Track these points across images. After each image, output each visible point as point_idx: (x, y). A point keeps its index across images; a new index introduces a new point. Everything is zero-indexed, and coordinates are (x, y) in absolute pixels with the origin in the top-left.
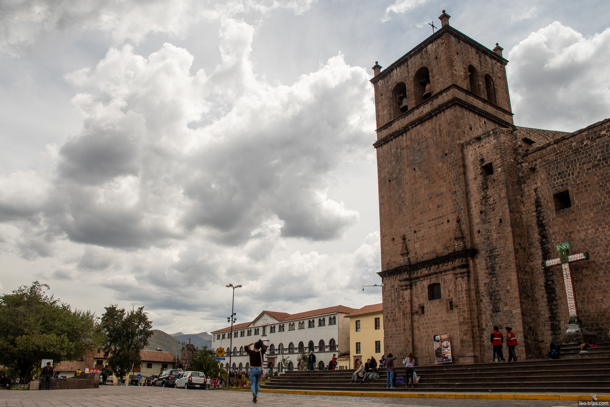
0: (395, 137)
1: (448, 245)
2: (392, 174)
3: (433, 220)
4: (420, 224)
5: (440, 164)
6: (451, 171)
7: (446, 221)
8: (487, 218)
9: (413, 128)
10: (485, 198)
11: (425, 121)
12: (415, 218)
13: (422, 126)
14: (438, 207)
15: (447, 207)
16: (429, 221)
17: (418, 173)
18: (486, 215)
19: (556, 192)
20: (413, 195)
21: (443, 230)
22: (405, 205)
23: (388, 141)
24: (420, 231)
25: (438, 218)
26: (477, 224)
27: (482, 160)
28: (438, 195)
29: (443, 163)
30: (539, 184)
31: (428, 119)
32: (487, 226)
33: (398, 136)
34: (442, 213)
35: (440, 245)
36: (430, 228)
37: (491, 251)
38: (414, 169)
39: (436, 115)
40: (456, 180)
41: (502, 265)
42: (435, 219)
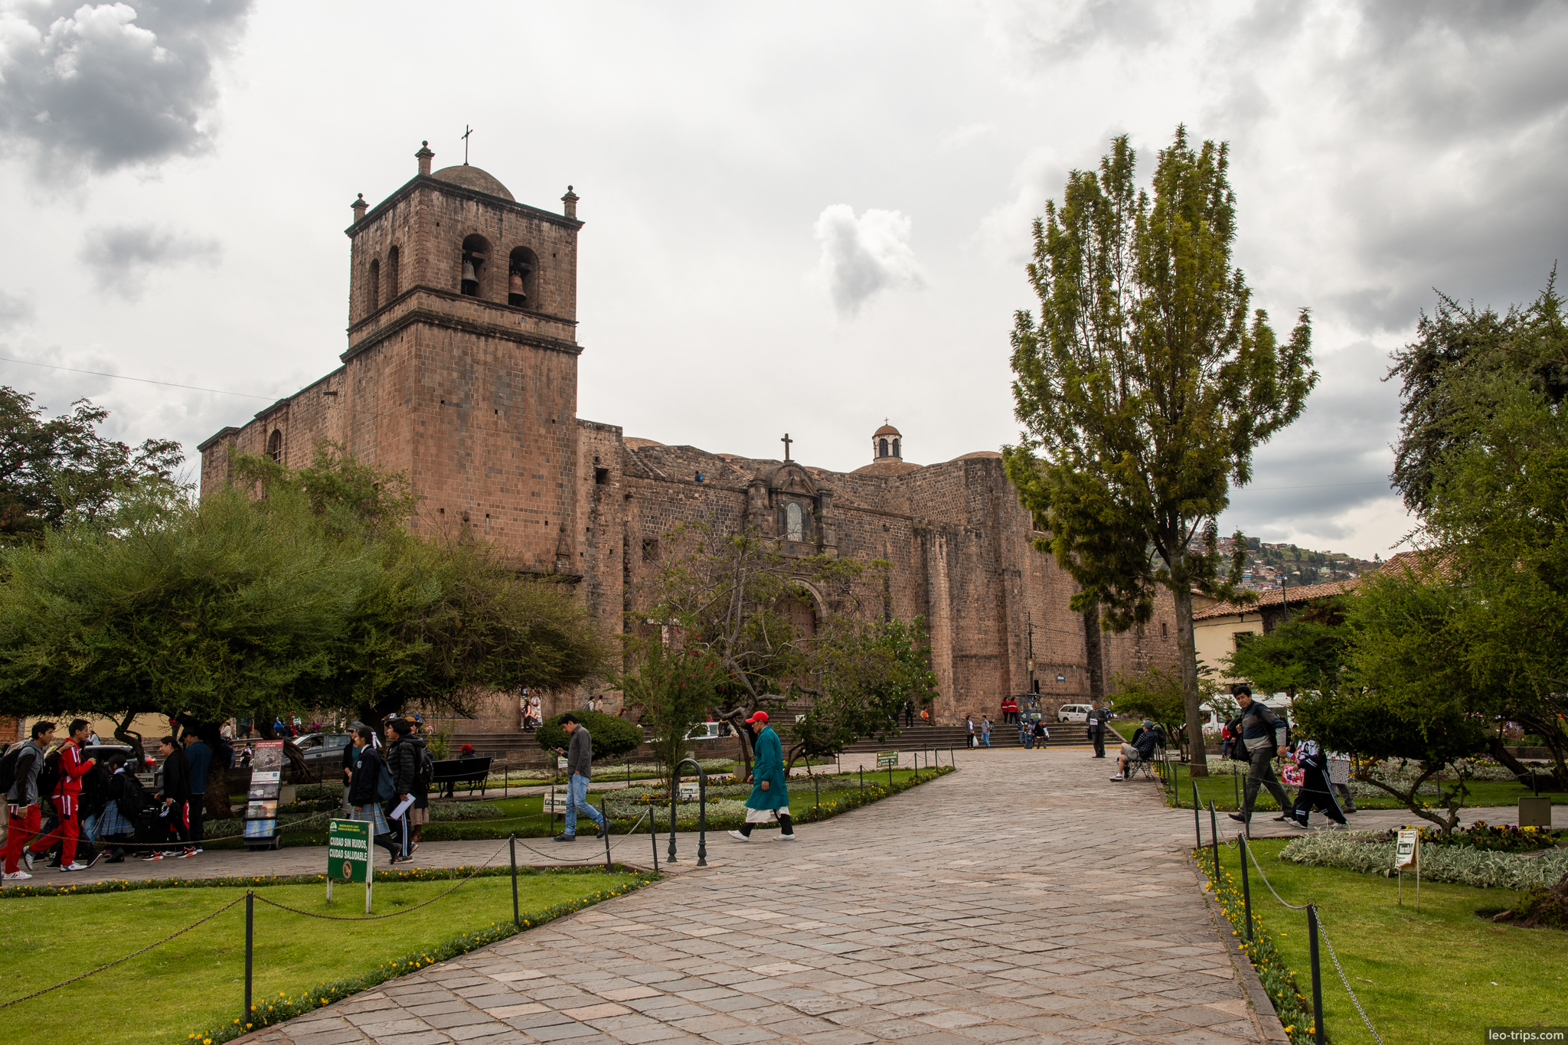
0: (463, 331)
1: (543, 557)
2: (449, 392)
3: (521, 510)
4: (498, 507)
5: (543, 431)
6: (558, 451)
7: (542, 522)
8: (595, 540)
9: (501, 339)
10: (594, 513)
11: (526, 344)
12: (490, 494)
13: (518, 348)
14: (533, 494)
15: (547, 502)
16: (516, 509)
17: (502, 422)
18: (593, 536)
19: (646, 537)
20: (489, 452)
21: (537, 532)
22: (472, 462)
23: (448, 328)
24: (498, 518)
25: (531, 511)
26: (582, 543)
27: (597, 459)
28: (534, 476)
29: (548, 432)
30: (630, 519)
31: (531, 345)
32: (593, 551)
33: (471, 333)
34: (538, 507)
35: (530, 554)
36: (516, 520)
37: (595, 587)
38: (496, 412)
39: (546, 349)
40: (565, 468)
41: (608, 608)
42: (526, 510)
